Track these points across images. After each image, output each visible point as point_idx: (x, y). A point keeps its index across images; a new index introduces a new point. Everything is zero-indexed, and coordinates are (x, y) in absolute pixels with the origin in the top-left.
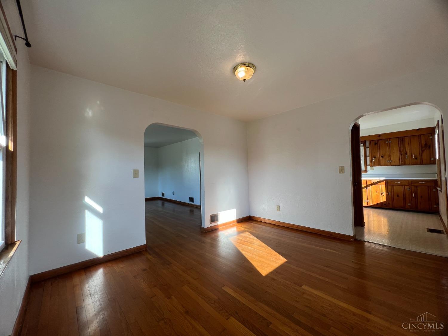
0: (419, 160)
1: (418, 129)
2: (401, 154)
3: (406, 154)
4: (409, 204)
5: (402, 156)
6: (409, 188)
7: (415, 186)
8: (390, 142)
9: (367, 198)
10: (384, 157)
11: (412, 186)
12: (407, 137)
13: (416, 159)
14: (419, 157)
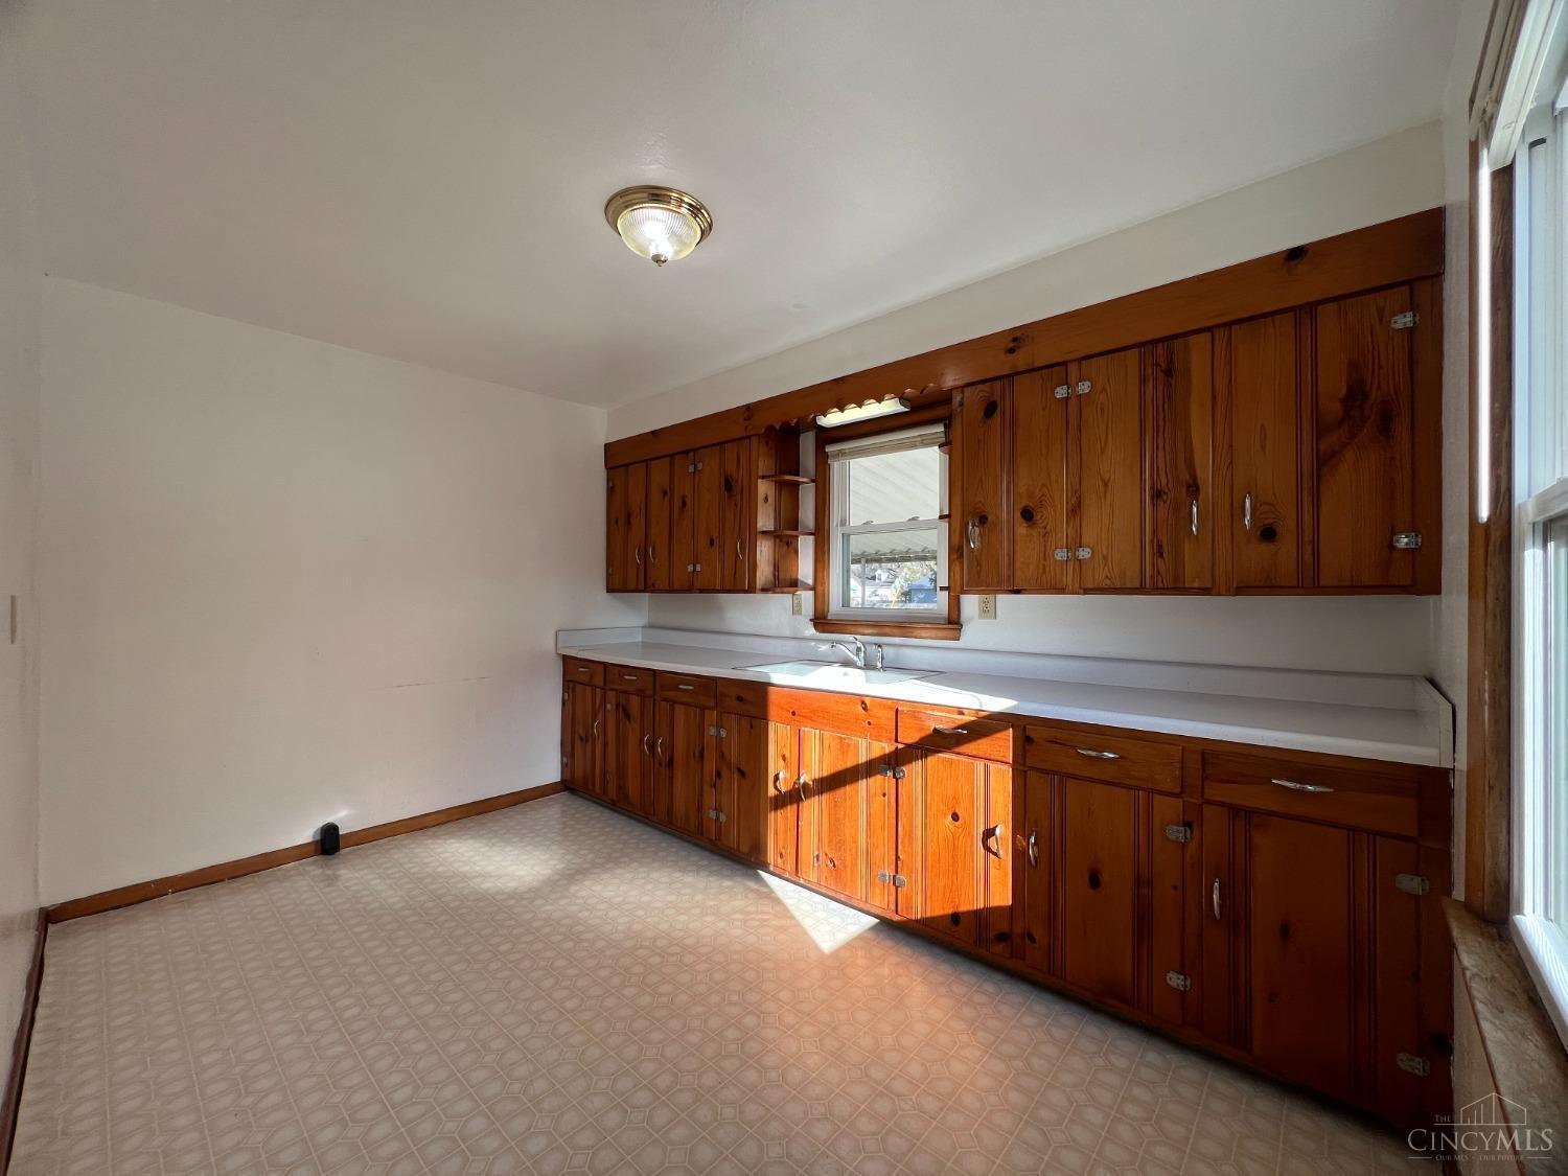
0: (1285, 551)
1: (1296, 254)
2: (1157, 495)
3: (1193, 489)
4: (1175, 980)
5: (1163, 509)
6: (1187, 824)
7: (1234, 811)
8: (1084, 388)
9: (897, 858)
10: (1037, 517)
11: (1207, 809)
12: (1205, 338)
13: (1268, 534)
14: (1292, 524)
